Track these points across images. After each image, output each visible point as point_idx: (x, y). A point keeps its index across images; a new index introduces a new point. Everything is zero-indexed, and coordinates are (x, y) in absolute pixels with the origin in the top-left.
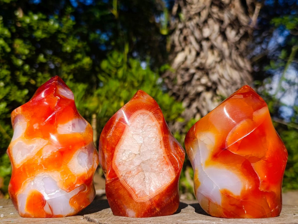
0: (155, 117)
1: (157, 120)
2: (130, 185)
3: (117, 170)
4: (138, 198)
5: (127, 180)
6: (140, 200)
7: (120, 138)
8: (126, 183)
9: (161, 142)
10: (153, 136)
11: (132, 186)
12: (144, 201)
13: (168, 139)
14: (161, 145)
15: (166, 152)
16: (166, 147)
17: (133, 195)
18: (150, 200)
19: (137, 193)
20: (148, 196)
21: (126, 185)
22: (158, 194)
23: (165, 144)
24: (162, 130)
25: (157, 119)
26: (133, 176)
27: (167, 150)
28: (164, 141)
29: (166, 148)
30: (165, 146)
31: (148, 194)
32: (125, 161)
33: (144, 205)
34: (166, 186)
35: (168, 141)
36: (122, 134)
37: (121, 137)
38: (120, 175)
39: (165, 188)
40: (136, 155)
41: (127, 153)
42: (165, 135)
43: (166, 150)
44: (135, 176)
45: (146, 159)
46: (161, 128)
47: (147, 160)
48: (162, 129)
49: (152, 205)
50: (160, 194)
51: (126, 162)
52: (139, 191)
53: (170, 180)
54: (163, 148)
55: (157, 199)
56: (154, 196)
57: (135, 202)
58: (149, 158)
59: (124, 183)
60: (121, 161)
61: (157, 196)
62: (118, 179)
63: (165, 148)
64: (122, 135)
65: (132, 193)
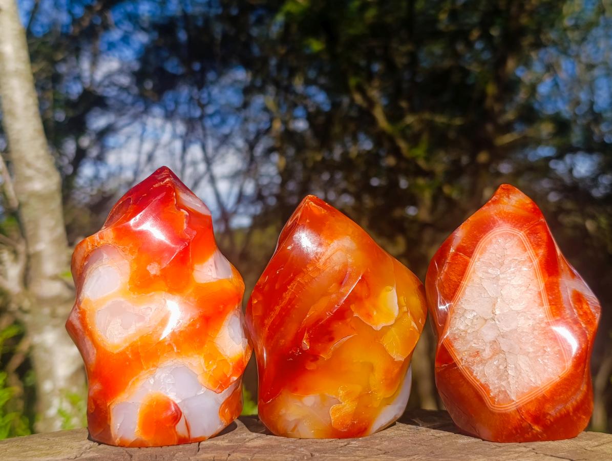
0: (530, 241)
1: (534, 249)
2: (478, 378)
3: (452, 348)
4: (494, 404)
5: (472, 368)
6: (500, 409)
7: (458, 286)
8: (472, 373)
9: (540, 293)
10: (520, 282)
11: (483, 381)
12: (506, 411)
13: (558, 286)
14: (542, 300)
15: (552, 313)
16: (553, 303)
17: (486, 398)
18: (518, 410)
19: (492, 394)
20: (514, 403)
21: (472, 377)
22: (534, 398)
23: (550, 298)
24: (542, 268)
25: (532, 245)
26: (483, 362)
27: (554, 311)
28: (547, 291)
29: (553, 305)
30: (550, 301)
31: (513, 398)
32: (466, 332)
33: (506, 419)
34: (551, 384)
35: (556, 291)
36: (462, 278)
37: (460, 283)
38: (458, 357)
39: (549, 388)
40: (486, 320)
41: (470, 316)
42: (551, 279)
43: (552, 310)
44: (487, 362)
45: (508, 329)
46: (541, 265)
47: (511, 332)
48: (544, 266)
49: (523, 420)
50: (539, 400)
51: (467, 334)
52: (496, 391)
53: (559, 370)
54: (547, 306)
55: (532, 408)
56: (526, 402)
57: (491, 411)
58: (513, 326)
59: (467, 374)
60: (457, 332)
61: (531, 402)
62: (455, 365)
63: (550, 305)
64: (461, 280)
65: (483, 393)
